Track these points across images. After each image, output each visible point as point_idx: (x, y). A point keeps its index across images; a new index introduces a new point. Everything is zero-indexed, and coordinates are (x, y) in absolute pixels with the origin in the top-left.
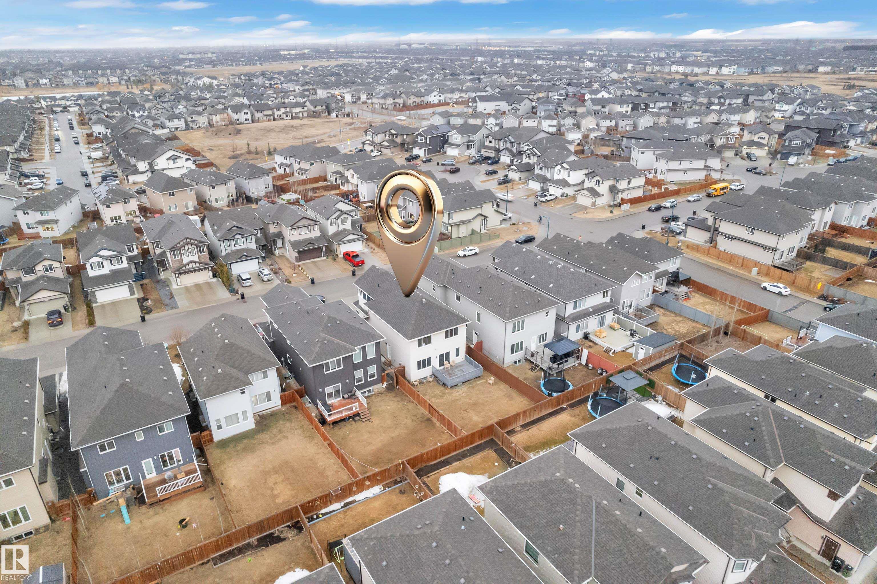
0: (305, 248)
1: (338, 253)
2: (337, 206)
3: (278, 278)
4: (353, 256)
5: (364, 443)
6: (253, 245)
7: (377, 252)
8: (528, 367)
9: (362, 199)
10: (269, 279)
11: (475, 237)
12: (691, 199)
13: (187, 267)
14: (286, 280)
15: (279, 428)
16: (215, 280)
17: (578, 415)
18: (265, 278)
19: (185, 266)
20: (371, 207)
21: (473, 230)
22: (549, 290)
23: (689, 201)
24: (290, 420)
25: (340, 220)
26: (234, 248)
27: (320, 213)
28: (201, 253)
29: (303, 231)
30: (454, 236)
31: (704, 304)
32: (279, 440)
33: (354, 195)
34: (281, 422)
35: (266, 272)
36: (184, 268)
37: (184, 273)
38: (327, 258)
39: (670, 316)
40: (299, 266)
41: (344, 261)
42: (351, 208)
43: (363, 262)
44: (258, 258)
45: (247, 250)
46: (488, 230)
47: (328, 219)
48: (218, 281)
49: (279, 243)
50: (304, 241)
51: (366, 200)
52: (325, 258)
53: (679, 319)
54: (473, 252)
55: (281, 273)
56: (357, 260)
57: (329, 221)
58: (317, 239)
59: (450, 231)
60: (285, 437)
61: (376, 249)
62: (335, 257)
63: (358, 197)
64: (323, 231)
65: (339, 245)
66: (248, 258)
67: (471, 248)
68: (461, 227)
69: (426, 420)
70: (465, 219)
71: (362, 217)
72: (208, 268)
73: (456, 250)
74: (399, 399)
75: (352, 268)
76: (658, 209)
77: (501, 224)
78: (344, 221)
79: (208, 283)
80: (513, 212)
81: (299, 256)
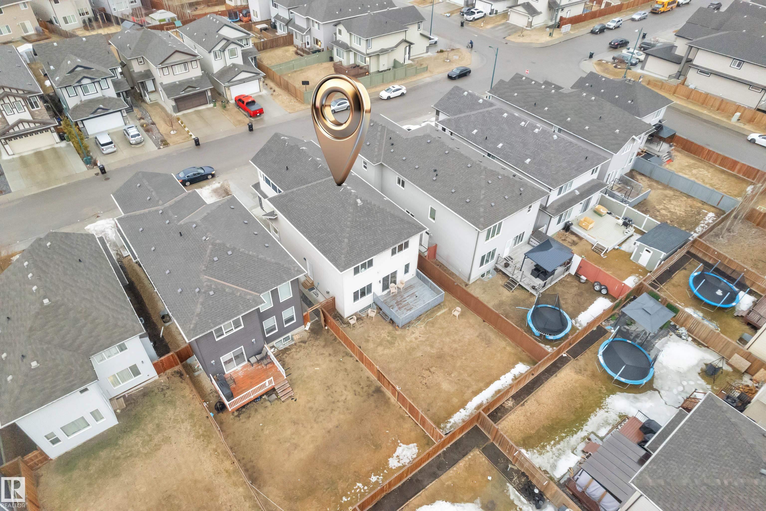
0: (183, 94)
1: (229, 98)
2: (221, 32)
3: (151, 138)
4: (248, 104)
5: (288, 445)
6: (111, 93)
7: (279, 95)
8: (500, 282)
9: (254, 19)
10: (139, 141)
11: (400, 72)
12: (637, 17)
13: (16, 129)
14: (162, 141)
15: (156, 421)
16: (63, 144)
17: (585, 370)
18: (133, 141)
19: (12, 127)
20: (265, 29)
21: (395, 61)
22: (526, 168)
23: (633, 20)
24: (172, 403)
25: (226, 52)
26: (84, 98)
27: (200, 43)
28: (33, 107)
29: (178, 70)
30: (373, 69)
31: (690, 167)
32: (157, 448)
33: (244, 12)
34: (160, 408)
35: (133, 131)
36: (11, 131)
37: (15, 137)
38: (215, 106)
39: (658, 189)
40: (178, 119)
41: (236, 109)
42: (240, 35)
43: (261, 111)
44: (120, 111)
45: (104, 100)
46: (413, 60)
47: (210, 52)
48: (69, 145)
49: (150, 86)
50: (182, 83)
51: (258, 19)
52: (212, 105)
53: (669, 193)
54: (399, 93)
55: (155, 131)
56: (253, 108)
57: (212, 54)
58: (199, 80)
59: (368, 63)
60: (167, 440)
61: (277, 89)
62: (225, 104)
63: (250, 16)
64: (205, 68)
65: (228, 87)
66: (106, 112)
67: (397, 87)
68: (381, 57)
69: (374, 392)
70: (386, 47)
71: (255, 44)
72: (49, 128)
73: (378, 89)
74: (330, 350)
75: (247, 120)
76: (602, 30)
77: (427, 52)
78: (233, 53)
79: (54, 150)
80: (438, 35)
81: (177, 105)
